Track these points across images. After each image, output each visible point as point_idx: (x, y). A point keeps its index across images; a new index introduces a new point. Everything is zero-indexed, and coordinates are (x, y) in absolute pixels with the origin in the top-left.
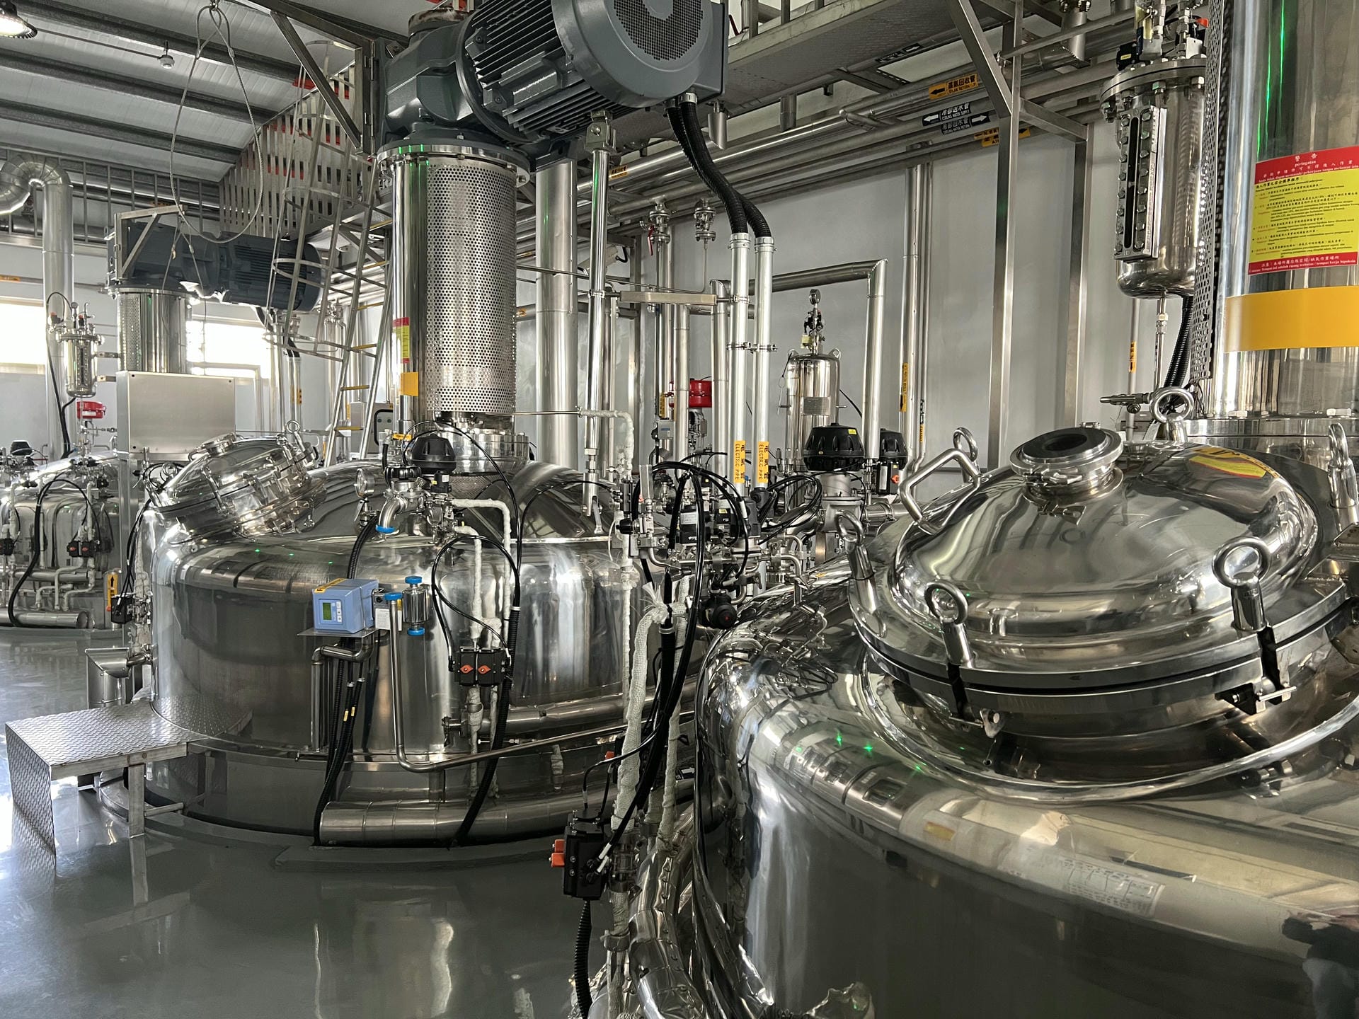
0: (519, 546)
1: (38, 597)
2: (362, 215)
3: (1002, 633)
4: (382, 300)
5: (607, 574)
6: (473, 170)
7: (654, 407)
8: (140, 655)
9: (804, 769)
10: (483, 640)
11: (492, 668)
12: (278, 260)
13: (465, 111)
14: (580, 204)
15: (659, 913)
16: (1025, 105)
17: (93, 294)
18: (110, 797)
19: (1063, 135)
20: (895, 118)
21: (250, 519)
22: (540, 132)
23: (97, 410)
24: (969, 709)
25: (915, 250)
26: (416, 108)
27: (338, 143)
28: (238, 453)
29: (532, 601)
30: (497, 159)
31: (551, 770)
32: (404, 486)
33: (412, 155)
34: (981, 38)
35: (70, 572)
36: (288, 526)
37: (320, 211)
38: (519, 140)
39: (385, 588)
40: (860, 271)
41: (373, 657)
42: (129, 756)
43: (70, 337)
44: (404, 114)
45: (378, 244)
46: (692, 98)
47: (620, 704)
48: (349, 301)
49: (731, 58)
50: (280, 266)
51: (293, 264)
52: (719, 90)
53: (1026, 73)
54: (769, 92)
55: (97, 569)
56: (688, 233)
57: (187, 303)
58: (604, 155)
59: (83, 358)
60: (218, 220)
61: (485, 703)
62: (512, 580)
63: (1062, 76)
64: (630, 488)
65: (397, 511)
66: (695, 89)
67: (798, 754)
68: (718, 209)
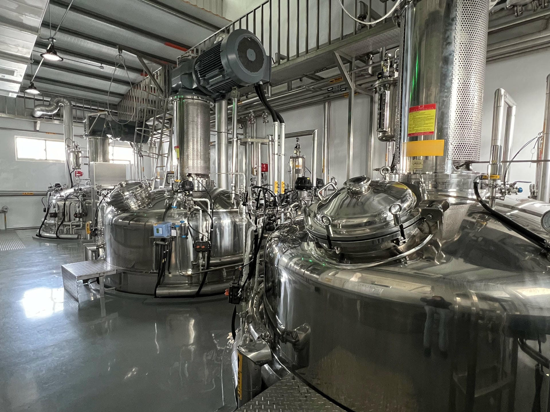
0: (213, 212)
1: (65, 230)
2: (162, 115)
3: (341, 228)
4: (169, 140)
5: (238, 220)
6: (198, 103)
7: (251, 172)
8: (100, 245)
9: (293, 267)
10: (202, 239)
11: (206, 247)
12: (137, 128)
13: (195, 86)
14: (229, 112)
15: (255, 309)
16: (356, 86)
17: (79, 138)
18: (92, 286)
19: (367, 95)
20: (320, 89)
21: (133, 205)
22: (217, 92)
23: (81, 174)
24: (332, 247)
25: (326, 127)
26: (180, 84)
27: (155, 92)
28: (129, 186)
29: (216, 228)
30: (204, 100)
31: (223, 275)
32: (180, 195)
33: (179, 98)
34: (343, 67)
35: (75, 222)
36: (144, 207)
37: (149, 113)
38: (211, 94)
39: (174, 224)
40: (310, 133)
41: (170, 244)
42: (99, 274)
43: (72, 152)
44: (176, 86)
45: (167, 123)
46: (261, 83)
47: (242, 257)
48: (159, 140)
49: (273, 70)
50: (138, 130)
51: (142, 130)
52: (269, 81)
53: (356, 77)
54: (284, 80)
55: (83, 221)
56: (261, 120)
57: (108, 141)
58: (236, 99)
59: (77, 158)
60: (117, 116)
61: (204, 257)
62: (211, 221)
63: (367, 78)
64: (245, 195)
65: (178, 202)
66: (262, 80)
67: (292, 264)
68: (269, 114)
